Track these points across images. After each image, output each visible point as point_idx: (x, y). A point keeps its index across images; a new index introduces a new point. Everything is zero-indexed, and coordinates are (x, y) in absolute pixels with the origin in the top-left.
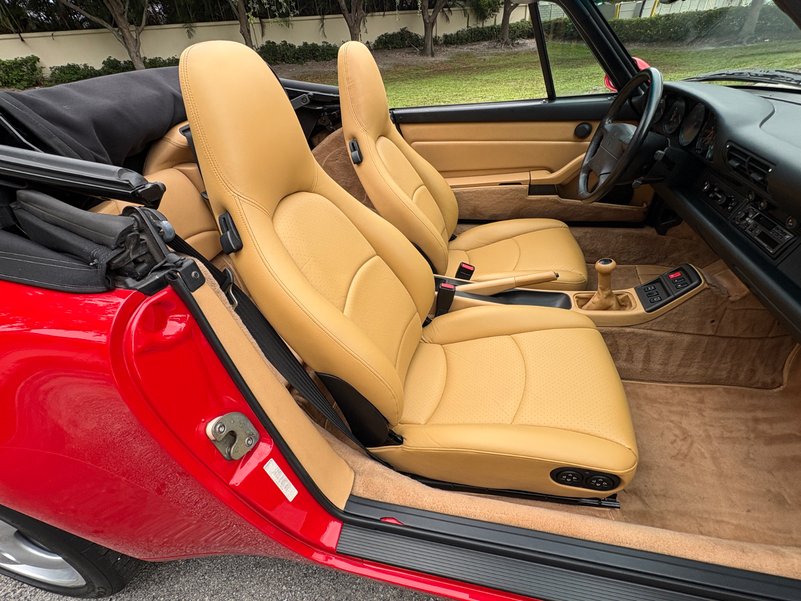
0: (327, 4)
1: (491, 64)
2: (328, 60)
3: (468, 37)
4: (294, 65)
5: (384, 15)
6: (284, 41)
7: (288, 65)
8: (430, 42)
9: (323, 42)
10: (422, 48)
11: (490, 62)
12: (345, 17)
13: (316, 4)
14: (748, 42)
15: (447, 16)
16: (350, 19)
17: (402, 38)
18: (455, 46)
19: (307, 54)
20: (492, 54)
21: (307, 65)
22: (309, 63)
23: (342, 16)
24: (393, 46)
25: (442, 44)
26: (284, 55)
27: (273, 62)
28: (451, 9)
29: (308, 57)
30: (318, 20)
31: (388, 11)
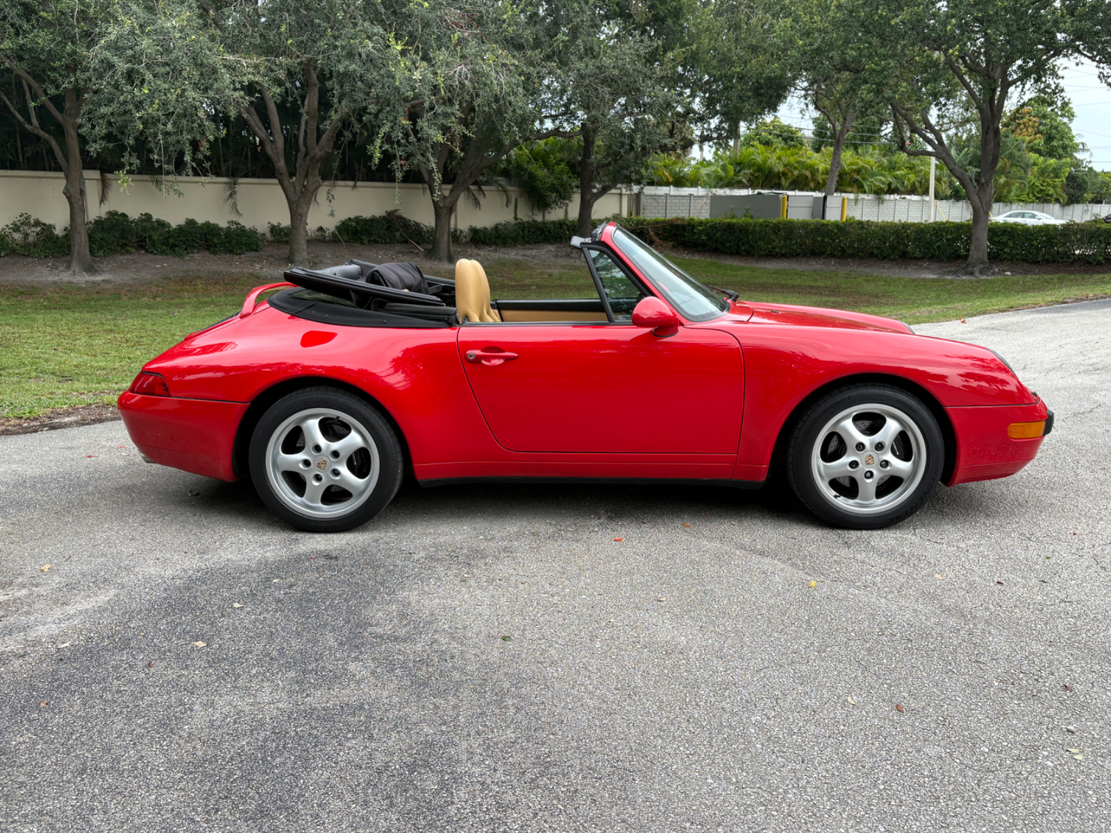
0: (243, 160)
1: (563, 282)
2: (236, 254)
3: (518, 234)
4: (165, 257)
5: (355, 186)
6: (146, 214)
7: (151, 256)
8: (445, 238)
9: (229, 222)
10: (430, 247)
11: (561, 278)
12: (281, 183)
13: (222, 159)
14: (981, 273)
15: (476, 199)
16: (292, 189)
17: (389, 227)
18: (494, 248)
19: (193, 240)
20: (563, 267)
21: (193, 260)
22: (197, 256)
23: (276, 181)
24: (372, 239)
25: (467, 243)
26: (145, 237)
27: (119, 249)
28: (484, 188)
29: (195, 245)
30: (224, 185)
31: (362, 180)
